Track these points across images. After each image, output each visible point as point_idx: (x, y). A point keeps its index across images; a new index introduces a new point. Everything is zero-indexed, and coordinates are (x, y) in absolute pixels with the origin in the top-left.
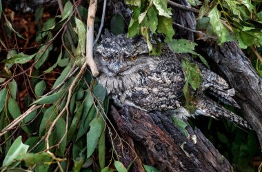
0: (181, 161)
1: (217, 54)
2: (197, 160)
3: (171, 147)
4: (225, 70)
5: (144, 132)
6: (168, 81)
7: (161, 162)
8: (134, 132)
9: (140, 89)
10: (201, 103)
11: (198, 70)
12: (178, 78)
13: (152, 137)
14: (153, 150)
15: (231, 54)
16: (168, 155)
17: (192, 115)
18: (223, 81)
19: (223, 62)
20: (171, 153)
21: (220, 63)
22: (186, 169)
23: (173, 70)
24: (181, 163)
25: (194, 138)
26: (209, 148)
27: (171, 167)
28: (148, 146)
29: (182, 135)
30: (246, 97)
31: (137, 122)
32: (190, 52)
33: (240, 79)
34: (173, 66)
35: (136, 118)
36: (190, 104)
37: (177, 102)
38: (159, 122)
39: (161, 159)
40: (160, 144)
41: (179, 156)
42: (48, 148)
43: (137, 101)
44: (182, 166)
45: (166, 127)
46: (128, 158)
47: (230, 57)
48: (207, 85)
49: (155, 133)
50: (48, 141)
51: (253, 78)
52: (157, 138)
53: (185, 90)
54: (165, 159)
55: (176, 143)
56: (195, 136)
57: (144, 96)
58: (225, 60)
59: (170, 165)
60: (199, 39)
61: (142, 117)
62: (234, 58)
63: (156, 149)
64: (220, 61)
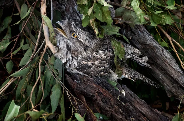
0: (121, 108)
1: (129, 33)
2: (131, 107)
3: (112, 100)
4: (136, 43)
5: (92, 90)
6: (104, 57)
7: (107, 111)
8: (85, 91)
9: (86, 62)
10: (125, 71)
11: (122, 46)
12: (110, 54)
13: (98, 93)
14: (101, 102)
15: (140, 32)
16: (111, 105)
17: (120, 78)
18: (138, 50)
19: (134, 38)
20: (113, 104)
21: (132, 39)
22: (124, 114)
23: (107, 49)
24: (120, 110)
25: (123, 92)
26: (134, 98)
27: (115, 114)
28: (96, 100)
29: (116, 90)
30: (153, 61)
31: (85, 84)
32: (116, 33)
33: (148, 49)
34: (106, 47)
35: (85, 81)
36: (118, 70)
37: (110, 70)
38: (100, 83)
39: (107, 108)
40: (105, 98)
41: (119, 105)
42: (33, 107)
43: (85, 71)
44: (122, 112)
45: (105, 86)
46: (83, 110)
47: (139, 34)
48: (128, 57)
49: (99, 90)
50: (32, 102)
51: (157, 48)
52: (101, 94)
53: (115, 61)
54: (109, 108)
55: (114, 96)
56: (123, 90)
57: (90, 67)
58: (136, 37)
59: (114, 112)
60: (117, 23)
61: (88, 80)
62: (142, 34)
63: (102, 101)
64: (132, 38)
